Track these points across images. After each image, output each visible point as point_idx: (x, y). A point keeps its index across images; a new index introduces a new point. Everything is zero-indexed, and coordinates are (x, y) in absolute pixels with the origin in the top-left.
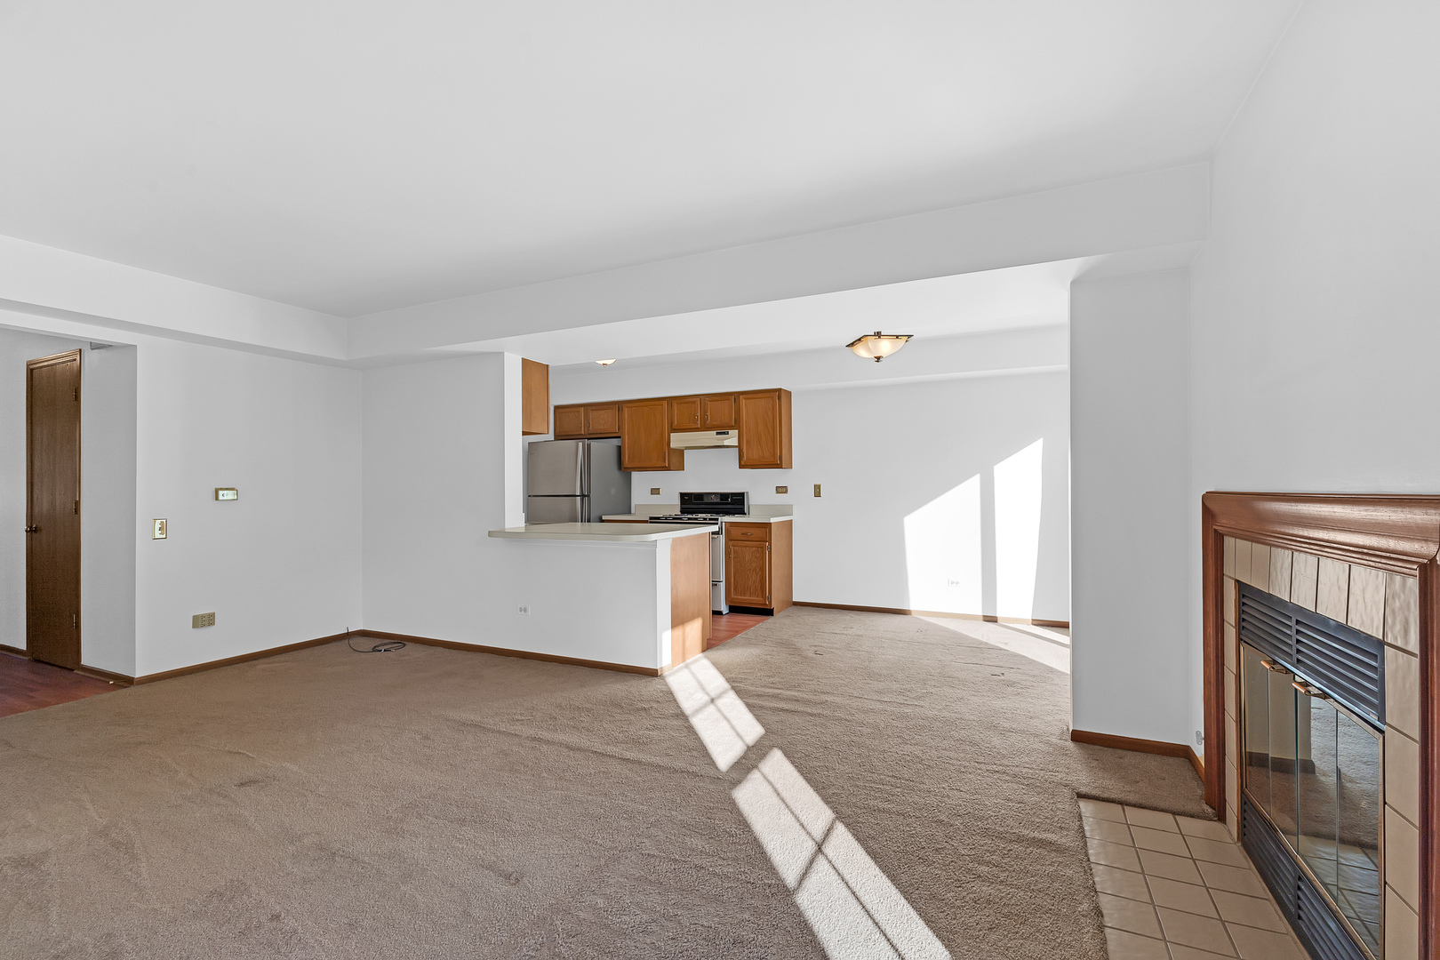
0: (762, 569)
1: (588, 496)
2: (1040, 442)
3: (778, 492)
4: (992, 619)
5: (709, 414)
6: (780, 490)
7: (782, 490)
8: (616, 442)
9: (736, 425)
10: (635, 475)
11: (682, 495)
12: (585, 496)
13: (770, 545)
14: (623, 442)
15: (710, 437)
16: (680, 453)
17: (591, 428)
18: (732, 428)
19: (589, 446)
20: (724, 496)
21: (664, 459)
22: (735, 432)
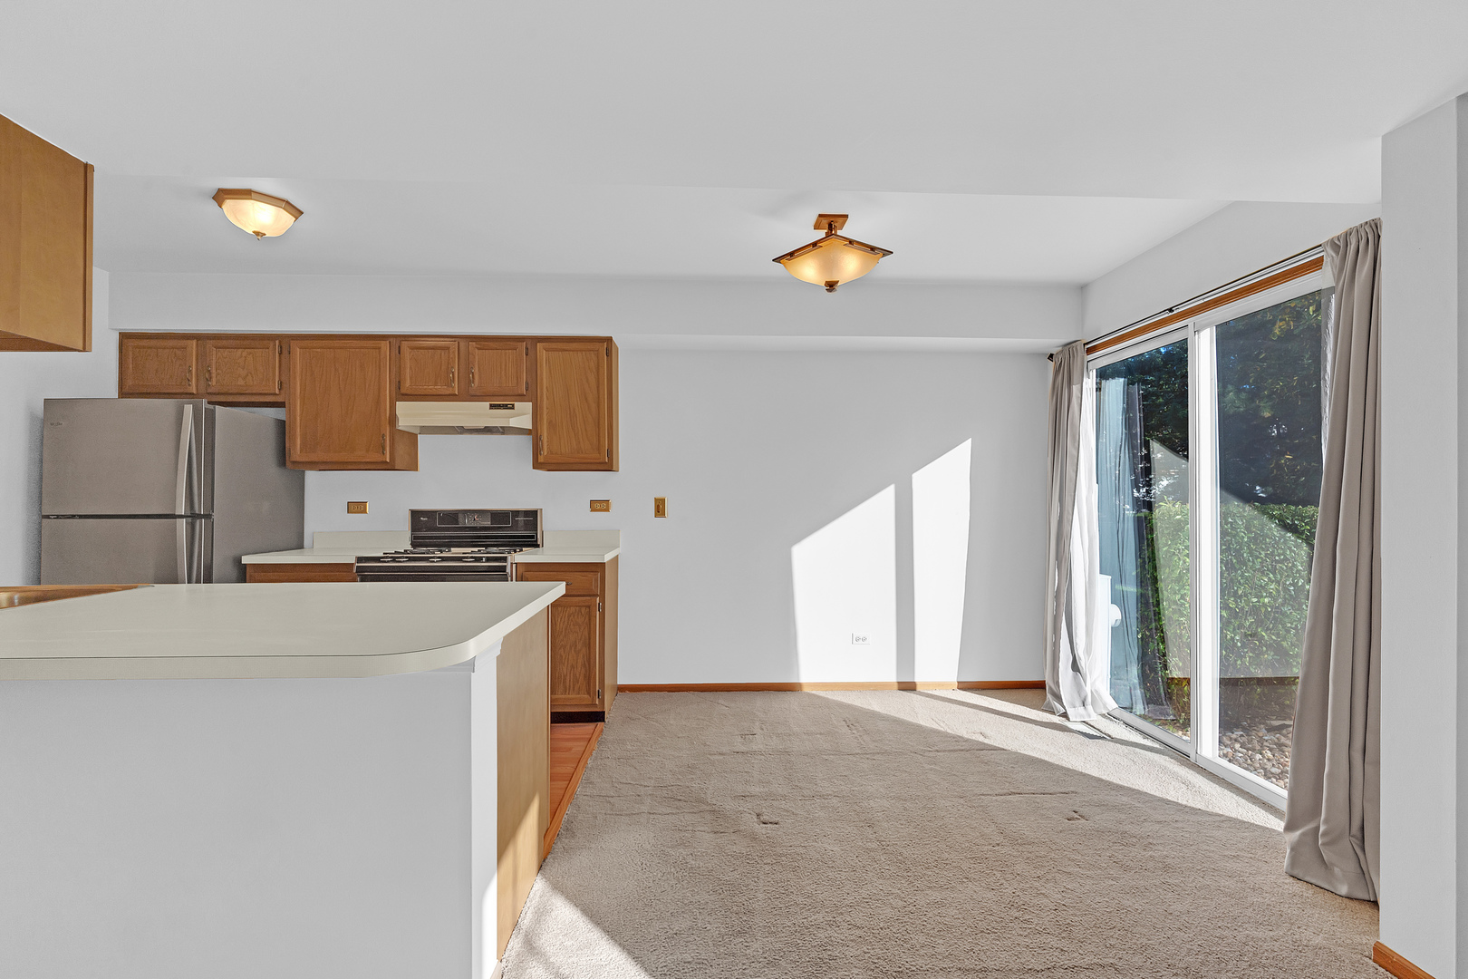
0: (589, 644)
1: (208, 516)
2: (966, 446)
3: (593, 510)
4: (908, 687)
5: (476, 370)
6: (597, 506)
7: (599, 506)
8: (278, 413)
9: (530, 394)
10: (312, 477)
11: (415, 514)
12: (200, 516)
13: (603, 601)
14: (291, 413)
15: (478, 412)
16: (412, 438)
17: (214, 382)
18: (521, 398)
19: (211, 417)
20: (499, 517)
21: (384, 449)
22: (527, 406)
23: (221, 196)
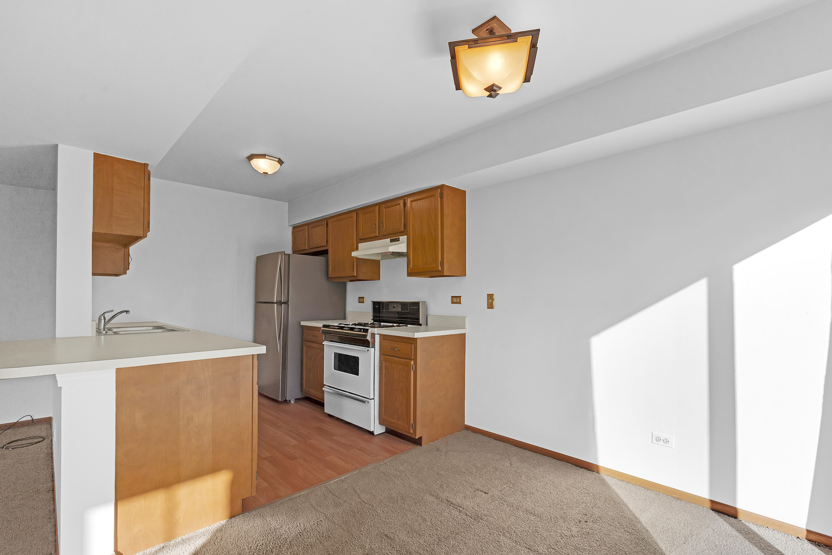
0: (408, 391)
1: (287, 303)
3: (452, 303)
4: (727, 511)
5: (385, 221)
7: (456, 300)
9: (405, 230)
11: (375, 304)
12: (284, 303)
13: (415, 364)
14: (329, 254)
15: (387, 245)
17: (311, 244)
18: (402, 233)
19: (288, 258)
20: (404, 305)
21: (353, 269)
22: (403, 238)
23: (251, 157)
